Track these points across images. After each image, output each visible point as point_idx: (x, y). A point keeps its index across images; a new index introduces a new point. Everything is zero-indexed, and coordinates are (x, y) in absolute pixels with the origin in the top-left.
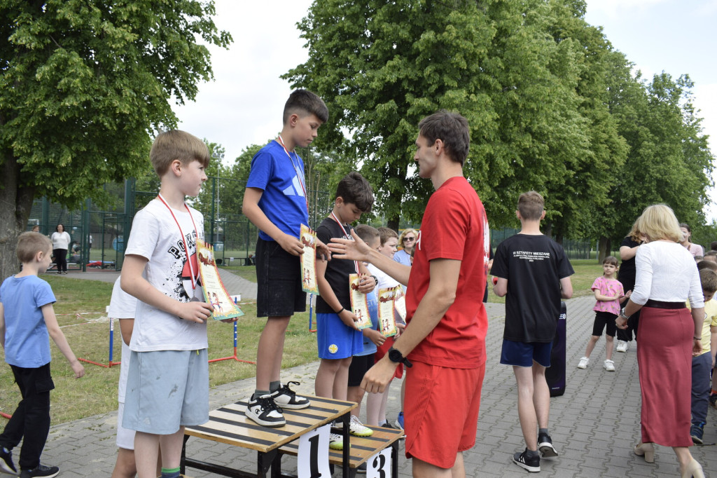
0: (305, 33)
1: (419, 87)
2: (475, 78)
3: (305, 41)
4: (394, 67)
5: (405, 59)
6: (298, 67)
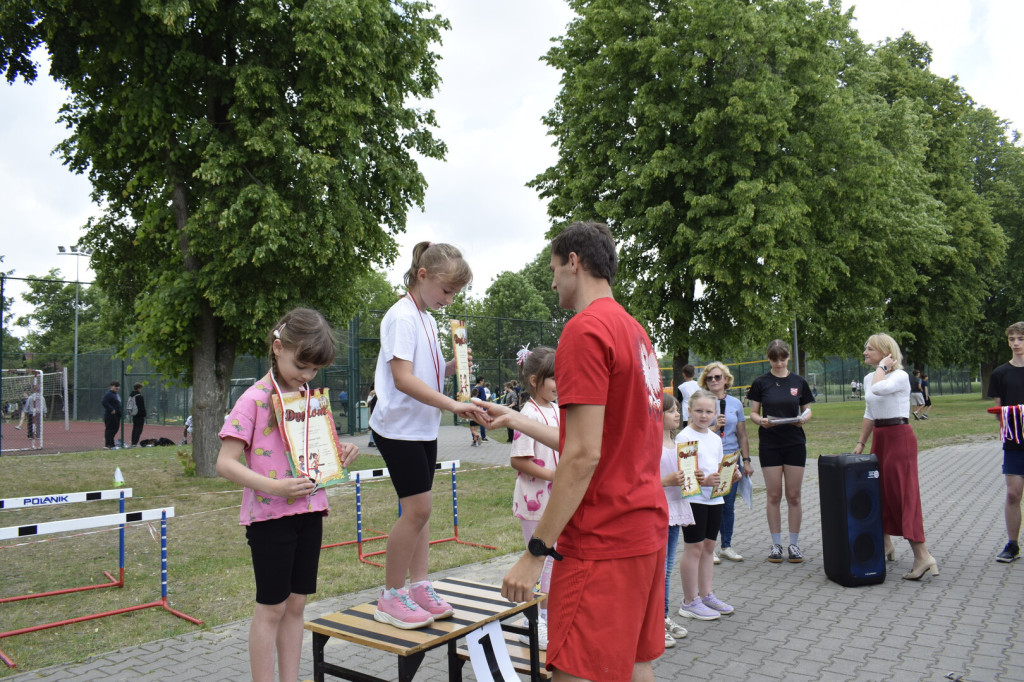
0: (553, 128)
1: (700, 181)
2: (775, 165)
3: (554, 138)
4: (665, 158)
5: (679, 148)
6: (547, 170)
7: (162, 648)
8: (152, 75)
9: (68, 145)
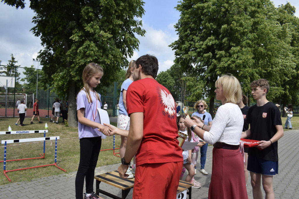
0: (177, 29)
3: (177, 32)
4: (211, 39)
5: (215, 36)
6: (175, 42)
7: (54, 178)
8: (59, 9)
9: (35, 29)
